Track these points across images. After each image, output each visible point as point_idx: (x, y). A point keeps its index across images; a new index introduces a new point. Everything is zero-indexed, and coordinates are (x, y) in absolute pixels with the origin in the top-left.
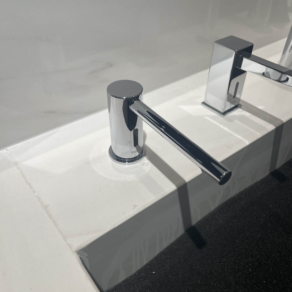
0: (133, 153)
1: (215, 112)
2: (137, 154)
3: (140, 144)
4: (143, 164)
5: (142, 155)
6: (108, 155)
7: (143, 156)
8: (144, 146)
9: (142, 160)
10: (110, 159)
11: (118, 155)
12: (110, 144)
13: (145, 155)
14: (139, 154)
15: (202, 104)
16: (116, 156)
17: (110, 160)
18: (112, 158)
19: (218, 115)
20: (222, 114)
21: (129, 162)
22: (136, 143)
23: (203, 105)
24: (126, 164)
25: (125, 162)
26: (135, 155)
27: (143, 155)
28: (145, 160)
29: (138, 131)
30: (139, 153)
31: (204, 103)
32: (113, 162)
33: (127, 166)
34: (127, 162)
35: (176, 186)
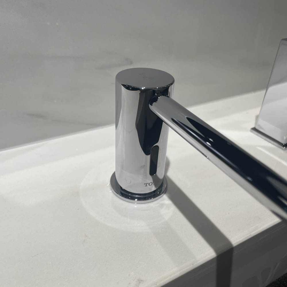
0: (146, 186)
1: (273, 142)
2: (154, 188)
3: (160, 173)
4: (162, 206)
5: (160, 192)
6: (108, 185)
7: (162, 193)
8: (166, 178)
9: (160, 200)
10: (111, 191)
11: (124, 187)
12: (114, 170)
13: (165, 192)
14: (155, 189)
15: (252, 130)
16: (121, 188)
17: (110, 193)
18: (113, 191)
19: (278, 147)
20: (284, 146)
21: (139, 199)
22: (153, 170)
23: (254, 131)
24: (134, 203)
25: (133, 198)
26: (151, 189)
27: (162, 191)
28: (165, 200)
29: (159, 150)
30: (156, 186)
31: (255, 129)
32: (115, 196)
33: (135, 206)
34: (136, 200)
35: (216, 251)
